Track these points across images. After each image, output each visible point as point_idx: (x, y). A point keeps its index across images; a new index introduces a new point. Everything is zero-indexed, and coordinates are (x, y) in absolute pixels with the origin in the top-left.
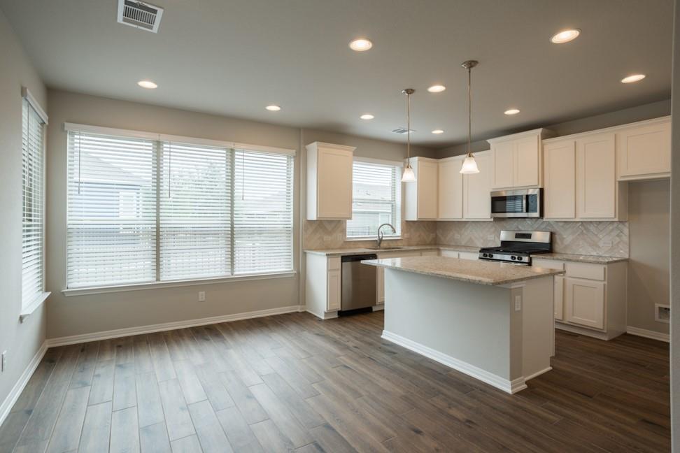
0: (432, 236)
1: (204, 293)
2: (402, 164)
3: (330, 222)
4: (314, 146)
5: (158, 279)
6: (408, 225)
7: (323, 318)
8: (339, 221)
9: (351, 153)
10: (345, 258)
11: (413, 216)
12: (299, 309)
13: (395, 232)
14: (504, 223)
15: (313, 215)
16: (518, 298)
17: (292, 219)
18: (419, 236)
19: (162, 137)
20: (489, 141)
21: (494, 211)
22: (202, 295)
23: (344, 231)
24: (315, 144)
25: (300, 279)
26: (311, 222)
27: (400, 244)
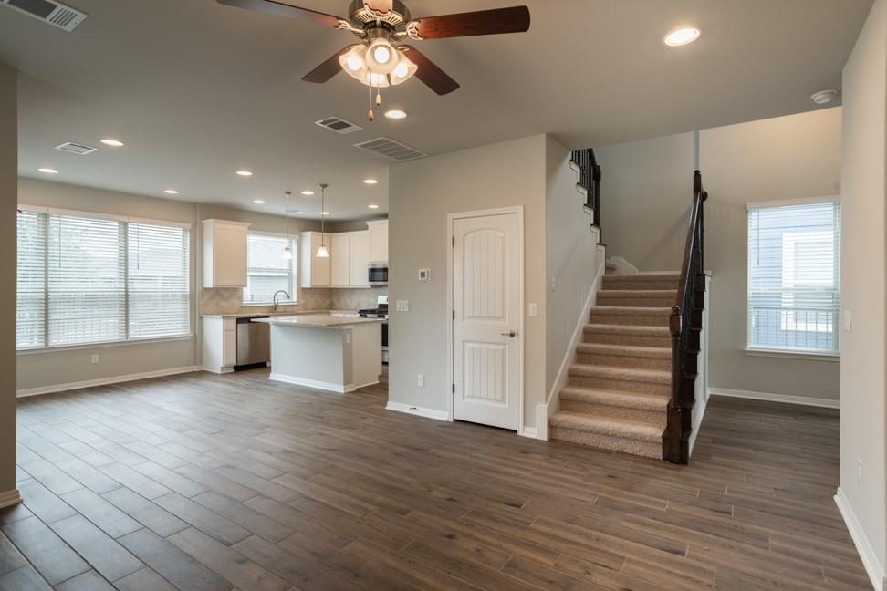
0: (327, 301)
1: (97, 356)
2: (297, 237)
3: (226, 289)
4: (209, 223)
5: (47, 345)
6: (304, 292)
7: (219, 372)
8: (235, 289)
9: (245, 229)
10: (239, 321)
11: (307, 284)
12: (196, 368)
13: (289, 298)
14: (381, 290)
15: (209, 283)
16: (348, 335)
17: (188, 287)
18: (316, 301)
19: (51, 210)
20: (368, 223)
21: (371, 279)
22: (95, 358)
23: (240, 298)
24: (211, 220)
25: (196, 342)
26: (207, 290)
27: (295, 308)
